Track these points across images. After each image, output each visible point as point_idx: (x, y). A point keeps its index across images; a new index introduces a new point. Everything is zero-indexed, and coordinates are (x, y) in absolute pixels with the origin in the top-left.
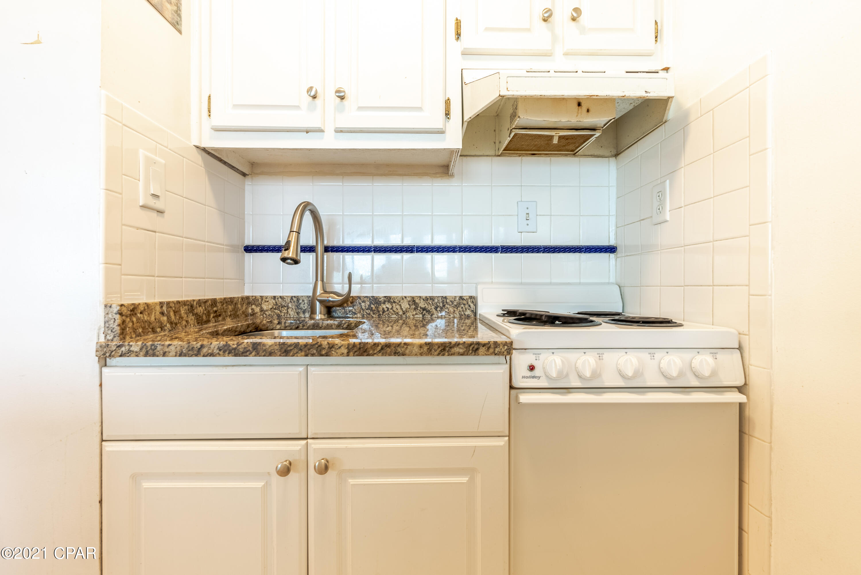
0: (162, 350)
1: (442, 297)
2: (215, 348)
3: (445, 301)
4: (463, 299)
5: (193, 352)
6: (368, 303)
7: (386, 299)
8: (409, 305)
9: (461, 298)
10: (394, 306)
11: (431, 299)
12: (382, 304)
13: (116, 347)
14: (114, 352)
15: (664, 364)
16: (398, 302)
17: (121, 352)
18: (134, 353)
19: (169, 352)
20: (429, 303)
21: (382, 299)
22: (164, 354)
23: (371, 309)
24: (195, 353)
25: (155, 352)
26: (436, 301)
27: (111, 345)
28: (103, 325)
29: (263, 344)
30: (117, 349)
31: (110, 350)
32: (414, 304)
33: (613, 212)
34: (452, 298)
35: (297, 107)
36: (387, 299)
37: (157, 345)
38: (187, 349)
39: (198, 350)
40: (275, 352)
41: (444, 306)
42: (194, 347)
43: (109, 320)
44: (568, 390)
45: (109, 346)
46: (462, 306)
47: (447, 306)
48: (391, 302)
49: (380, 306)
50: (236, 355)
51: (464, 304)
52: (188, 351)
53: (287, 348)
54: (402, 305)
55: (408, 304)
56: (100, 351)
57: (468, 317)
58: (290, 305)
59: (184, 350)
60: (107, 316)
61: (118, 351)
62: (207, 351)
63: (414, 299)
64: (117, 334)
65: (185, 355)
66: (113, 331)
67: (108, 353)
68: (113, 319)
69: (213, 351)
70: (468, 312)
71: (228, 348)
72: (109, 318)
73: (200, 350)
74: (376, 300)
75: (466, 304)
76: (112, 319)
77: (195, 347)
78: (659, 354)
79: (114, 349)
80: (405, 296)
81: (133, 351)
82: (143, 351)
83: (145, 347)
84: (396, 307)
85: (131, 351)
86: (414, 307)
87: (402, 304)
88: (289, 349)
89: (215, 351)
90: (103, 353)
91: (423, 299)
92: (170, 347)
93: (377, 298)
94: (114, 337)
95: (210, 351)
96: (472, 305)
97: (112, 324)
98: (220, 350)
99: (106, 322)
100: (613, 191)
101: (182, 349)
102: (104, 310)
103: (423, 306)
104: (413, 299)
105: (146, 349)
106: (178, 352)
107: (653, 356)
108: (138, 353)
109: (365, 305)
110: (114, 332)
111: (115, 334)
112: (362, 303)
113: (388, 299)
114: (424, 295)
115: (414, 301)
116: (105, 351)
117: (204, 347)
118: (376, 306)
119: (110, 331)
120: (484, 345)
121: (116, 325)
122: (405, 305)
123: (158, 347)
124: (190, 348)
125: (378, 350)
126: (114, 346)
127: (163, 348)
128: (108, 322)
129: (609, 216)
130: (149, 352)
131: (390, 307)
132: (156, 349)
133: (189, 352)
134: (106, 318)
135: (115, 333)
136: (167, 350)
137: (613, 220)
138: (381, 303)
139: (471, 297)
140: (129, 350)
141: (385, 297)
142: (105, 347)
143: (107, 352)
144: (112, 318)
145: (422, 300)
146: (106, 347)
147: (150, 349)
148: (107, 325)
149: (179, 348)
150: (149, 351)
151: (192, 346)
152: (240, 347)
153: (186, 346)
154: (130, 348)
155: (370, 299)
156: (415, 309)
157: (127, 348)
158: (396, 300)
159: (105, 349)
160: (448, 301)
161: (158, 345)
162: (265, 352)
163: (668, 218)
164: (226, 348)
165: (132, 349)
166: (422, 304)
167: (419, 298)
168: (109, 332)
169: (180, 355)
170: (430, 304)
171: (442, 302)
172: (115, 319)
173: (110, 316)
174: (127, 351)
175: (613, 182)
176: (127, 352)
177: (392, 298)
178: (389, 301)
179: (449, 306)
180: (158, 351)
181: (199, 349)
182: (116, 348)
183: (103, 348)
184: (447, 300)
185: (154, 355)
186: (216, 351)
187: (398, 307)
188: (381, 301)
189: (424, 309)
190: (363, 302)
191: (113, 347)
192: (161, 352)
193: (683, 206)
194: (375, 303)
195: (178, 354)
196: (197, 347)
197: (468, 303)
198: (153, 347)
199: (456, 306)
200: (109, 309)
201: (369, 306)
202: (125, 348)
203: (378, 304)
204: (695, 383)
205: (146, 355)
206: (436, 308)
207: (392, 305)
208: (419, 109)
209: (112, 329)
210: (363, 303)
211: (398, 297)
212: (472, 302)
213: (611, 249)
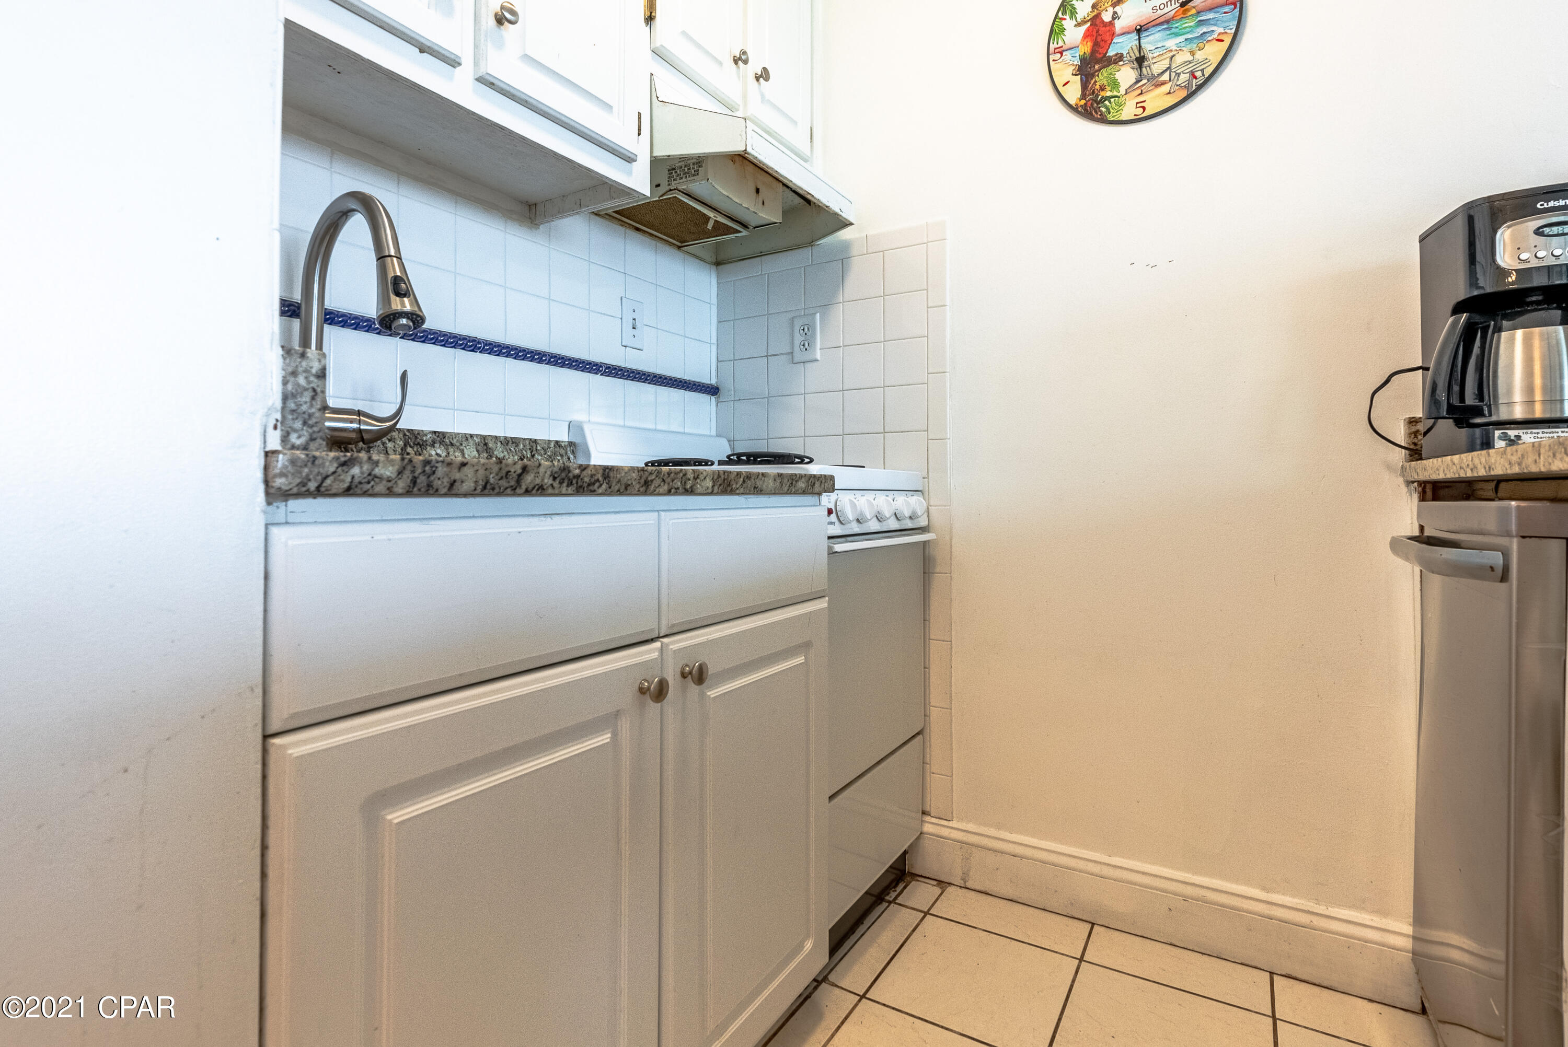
0: (447, 475)
1: (531, 439)
2: (546, 475)
3: (535, 448)
4: (560, 446)
5: (509, 482)
6: (401, 443)
7: (435, 437)
8: (478, 451)
9: (557, 444)
10: (451, 453)
11: (513, 443)
12: (429, 448)
13: (335, 465)
14: (331, 478)
16: (458, 444)
17: (349, 479)
18: (384, 482)
19: (462, 482)
20: (510, 450)
21: (429, 436)
22: (451, 489)
24: (513, 483)
25: (432, 482)
26: (521, 446)
27: (323, 458)
28: (279, 404)
29: (617, 470)
30: (340, 469)
31: (319, 474)
32: (486, 450)
33: (714, 337)
34: (545, 443)
36: (438, 437)
37: (437, 465)
38: (497, 475)
39: (517, 477)
40: (632, 484)
41: (533, 456)
42: (510, 472)
43: (299, 390)
44: (853, 538)
45: (317, 462)
46: (559, 458)
47: (536, 456)
48: (446, 445)
49: (424, 451)
51: (562, 456)
52: (499, 480)
53: (647, 478)
54: (465, 450)
55: (475, 450)
56: (290, 476)
59: (492, 476)
60: (292, 379)
61: (342, 477)
62: (532, 481)
63: (486, 441)
64: (319, 432)
66: (310, 422)
67: (315, 480)
68: (310, 390)
69: (543, 480)
71: (566, 476)
72: (298, 385)
73: (522, 477)
74: (416, 438)
75: (564, 454)
76: (306, 389)
77: (513, 470)
79: (332, 469)
80: (470, 434)
81: (380, 478)
82: (405, 476)
83: (409, 468)
84: (454, 453)
85: (376, 477)
86: (485, 455)
87: (465, 448)
88: (649, 479)
89: (546, 481)
90: (298, 481)
91: (501, 442)
92: (465, 469)
93: (418, 434)
94: (312, 439)
95: (538, 481)
96: (572, 456)
97: (306, 403)
98: (555, 478)
99: (290, 396)
100: (715, 310)
101: (488, 474)
102: (281, 360)
103: (501, 455)
104: (484, 441)
105: (413, 472)
106: (481, 482)
108: (394, 482)
109: (394, 447)
110: (312, 426)
111: (314, 432)
112: (387, 442)
113: (440, 437)
114: (501, 434)
115: (486, 444)
116: (304, 474)
117: (528, 472)
118: (418, 451)
119: (301, 422)
121: (319, 407)
122: (471, 453)
123: (440, 469)
124: (504, 472)
125: (740, 483)
126: (331, 461)
127: (450, 472)
128: (294, 396)
129: (711, 343)
130: (418, 481)
131: (444, 454)
132: (434, 472)
133: (501, 482)
134: (290, 387)
135: (315, 429)
136: (457, 476)
137: (714, 348)
138: (427, 445)
139: (570, 443)
140: (370, 475)
141: (435, 432)
142: (306, 465)
143: (311, 477)
144: (307, 386)
145: (499, 444)
146: (309, 464)
147: (420, 474)
148: (291, 405)
149: (481, 472)
150: (418, 477)
151: (507, 469)
152: (585, 473)
153: (496, 468)
154: (373, 470)
155: (405, 435)
156: (487, 460)
157: (366, 467)
158: (454, 441)
159: (306, 470)
160: (539, 448)
161: (439, 465)
162: (619, 485)
163: (818, 357)
164: (563, 475)
165: (377, 471)
166: (499, 452)
167: (494, 440)
168: (298, 425)
170: (512, 452)
171: (530, 449)
172: (314, 390)
173: (301, 380)
174: (365, 475)
175: (714, 298)
176: (366, 480)
177: (448, 435)
178: (441, 442)
179: (540, 457)
180: (439, 479)
181: (520, 475)
182: (337, 468)
183: (301, 467)
184: (538, 446)
185: (427, 491)
187: (458, 454)
188: (426, 441)
189: (502, 461)
190: (390, 440)
191: (327, 464)
192: (446, 480)
193: (842, 345)
194: (414, 444)
195: (481, 487)
196: (515, 472)
197: (566, 454)
198: (427, 468)
199: (550, 457)
200: (299, 360)
201: (401, 449)
202: (361, 467)
203: (421, 447)
207: (447, 449)
209: (306, 416)
210: (390, 443)
211: (458, 434)
212: (573, 452)
213: (713, 390)
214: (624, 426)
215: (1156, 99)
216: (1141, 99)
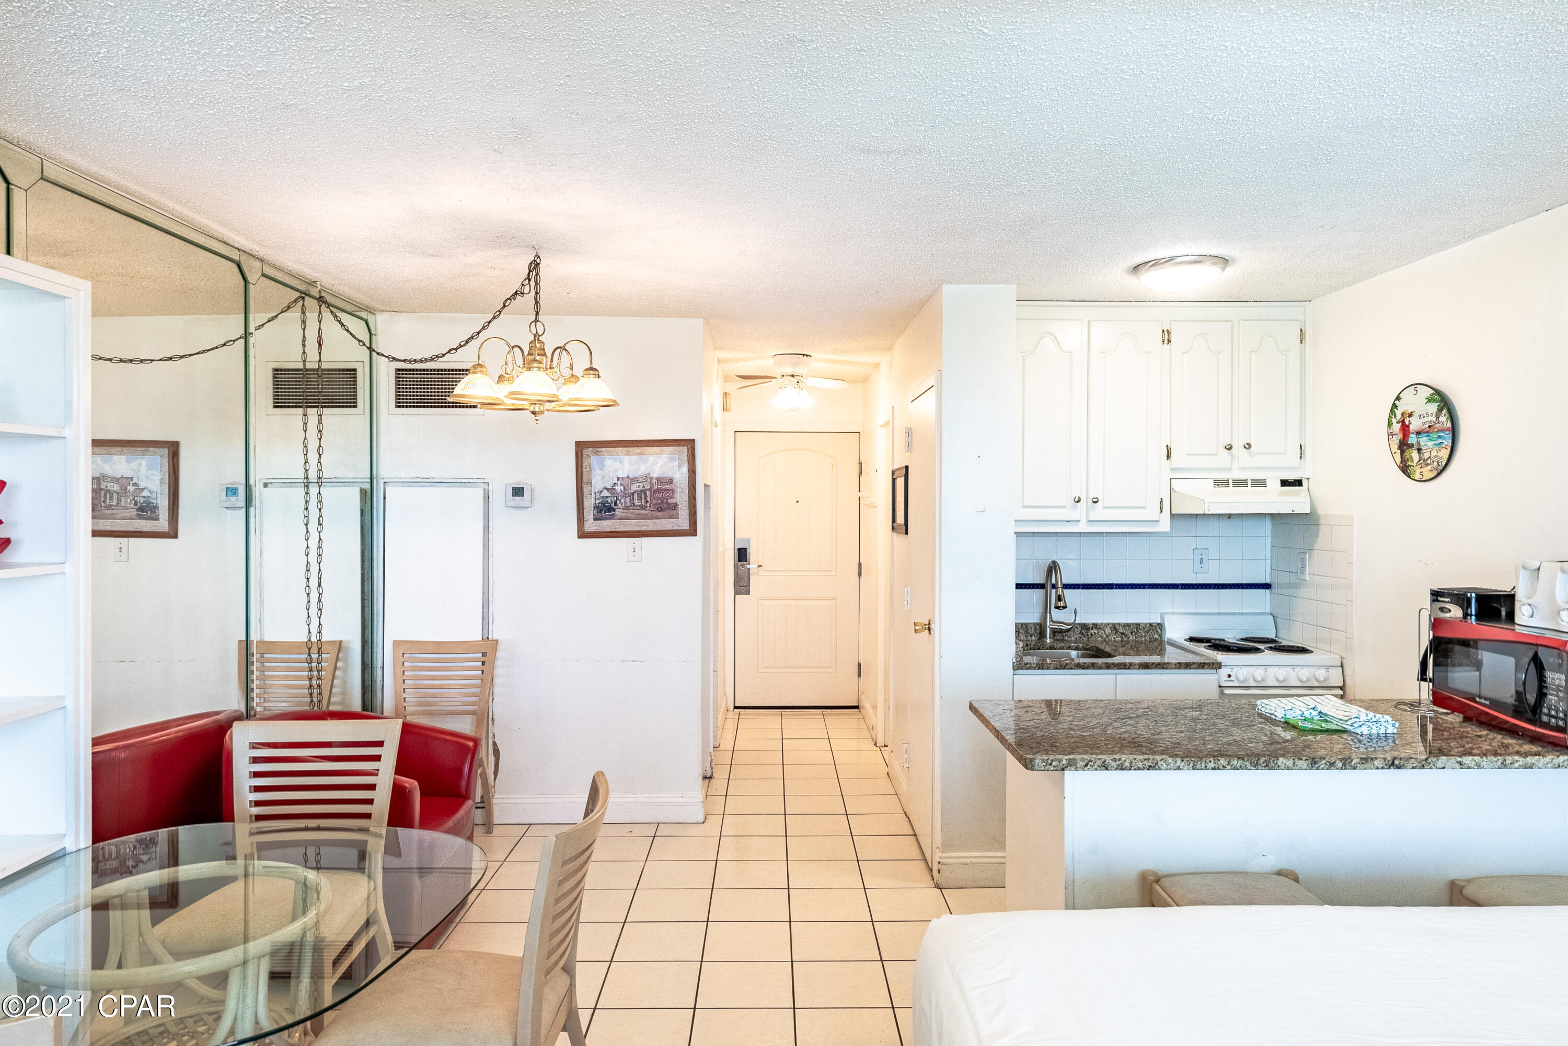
1: (1137, 624)
3: (1138, 627)
4: (1152, 626)
9: (1151, 625)
10: (1099, 632)
15: (1300, 674)
16: (1103, 628)
20: (1125, 629)
22: (1048, 669)
23: (1082, 634)
26: (1132, 627)
32: (1115, 629)
33: (1269, 556)
34: (1144, 625)
35: (1065, 507)
41: (1138, 631)
44: (1248, 688)
48: (1098, 628)
49: (1090, 631)
50: (1084, 669)
51: (1153, 630)
55: (1110, 630)
57: (1156, 639)
58: (1021, 631)
65: (1058, 669)
70: (1156, 636)
74: (1086, 626)
78: (1297, 669)
80: (1107, 624)
84: (1101, 632)
86: (1115, 632)
87: (1105, 629)
96: (1159, 630)
100: (1269, 540)
103: (1122, 631)
104: (1114, 626)
107: (1294, 670)
109: (1078, 630)
113: (1095, 626)
114: (1122, 622)
120: (1207, 664)
122: (1108, 631)
129: (1266, 559)
131: (1097, 632)
137: (1268, 562)
138: (1091, 629)
139: (1158, 624)
141: (1092, 624)
145: (1121, 627)
155: (1082, 626)
156: (1115, 633)
158: (1101, 628)
163: (1307, 579)
166: (1121, 630)
167: (1118, 625)
169: (1056, 669)
170: (1127, 630)
171: (1136, 628)
175: (1269, 533)
178: (1096, 628)
179: (1141, 631)
184: (1140, 626)
185: (1043, 669)
186: (1073, 667)
187: (1103, 632)
188: (1090, 627)
189: (1122, 634)
193: (1318, 575)
197: (1156, 629)
199: (1147, 631)
201: (1081, 631)
203: (1087, 630)
204: (1316, 684)
205: (1039, 669)
206: (1132, 633)
208: (1144, 508)
211: (1102, 624)
212: (1160, 628)
213: (1267, 586)
214: (1196, 614)
215: (1428, 473)
216: (1421, 470)
